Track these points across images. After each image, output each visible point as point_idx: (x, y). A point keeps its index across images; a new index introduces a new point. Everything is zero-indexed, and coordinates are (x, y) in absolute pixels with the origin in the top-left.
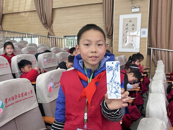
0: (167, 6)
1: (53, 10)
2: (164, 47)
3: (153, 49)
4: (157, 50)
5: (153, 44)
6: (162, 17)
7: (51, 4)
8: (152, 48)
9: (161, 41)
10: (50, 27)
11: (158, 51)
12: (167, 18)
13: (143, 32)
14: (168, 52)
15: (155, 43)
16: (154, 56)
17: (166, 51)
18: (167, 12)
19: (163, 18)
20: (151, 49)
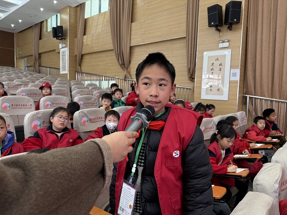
0: (270, 39)
1: (131, 48)
2: (266, 95)
3: (250, 97)
4: (255, 98)
5: (249, 90)
6: (263, 53)
7: (129, 41)
8: (248, 96)
9: (261, 85)
10: (127, 69)
11: (256, 100)
12: (269, 54)
13: (233, 74)
14: (272, 101)
15: (253, 89)
16: (251, 107)
17: (268, 100)
18: (269, 46)
19: (263, 55)
20: (246, 97)
